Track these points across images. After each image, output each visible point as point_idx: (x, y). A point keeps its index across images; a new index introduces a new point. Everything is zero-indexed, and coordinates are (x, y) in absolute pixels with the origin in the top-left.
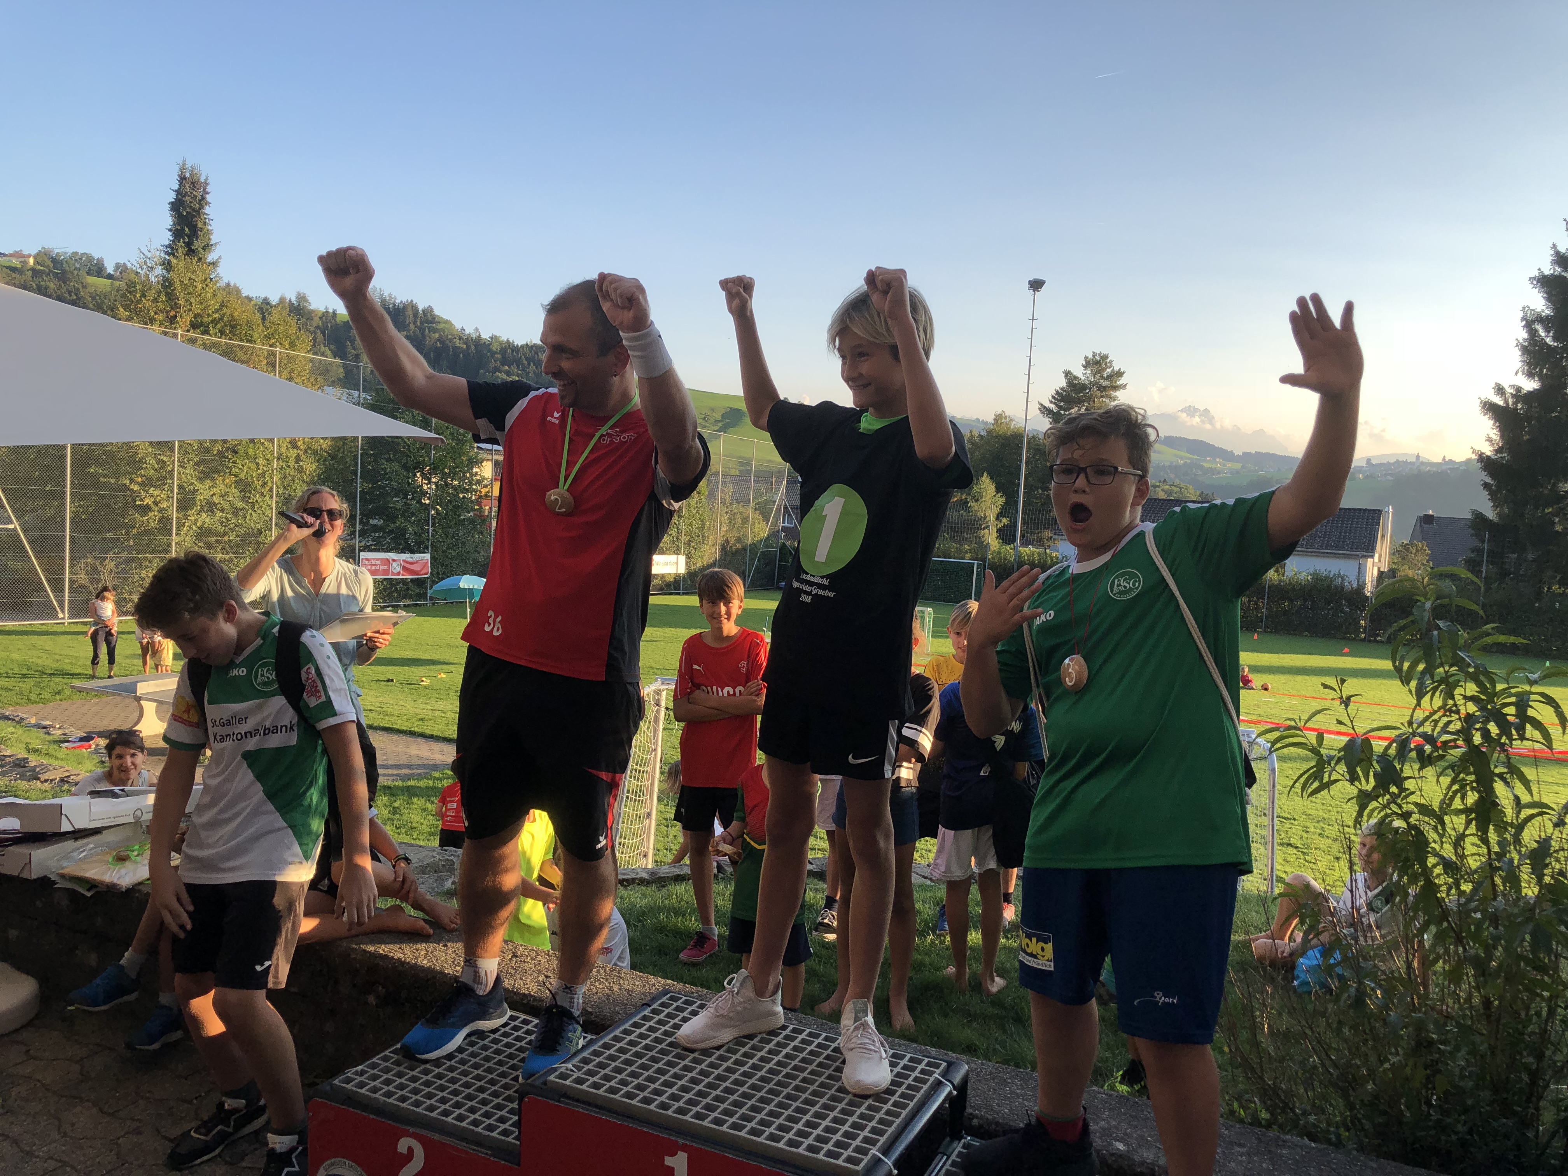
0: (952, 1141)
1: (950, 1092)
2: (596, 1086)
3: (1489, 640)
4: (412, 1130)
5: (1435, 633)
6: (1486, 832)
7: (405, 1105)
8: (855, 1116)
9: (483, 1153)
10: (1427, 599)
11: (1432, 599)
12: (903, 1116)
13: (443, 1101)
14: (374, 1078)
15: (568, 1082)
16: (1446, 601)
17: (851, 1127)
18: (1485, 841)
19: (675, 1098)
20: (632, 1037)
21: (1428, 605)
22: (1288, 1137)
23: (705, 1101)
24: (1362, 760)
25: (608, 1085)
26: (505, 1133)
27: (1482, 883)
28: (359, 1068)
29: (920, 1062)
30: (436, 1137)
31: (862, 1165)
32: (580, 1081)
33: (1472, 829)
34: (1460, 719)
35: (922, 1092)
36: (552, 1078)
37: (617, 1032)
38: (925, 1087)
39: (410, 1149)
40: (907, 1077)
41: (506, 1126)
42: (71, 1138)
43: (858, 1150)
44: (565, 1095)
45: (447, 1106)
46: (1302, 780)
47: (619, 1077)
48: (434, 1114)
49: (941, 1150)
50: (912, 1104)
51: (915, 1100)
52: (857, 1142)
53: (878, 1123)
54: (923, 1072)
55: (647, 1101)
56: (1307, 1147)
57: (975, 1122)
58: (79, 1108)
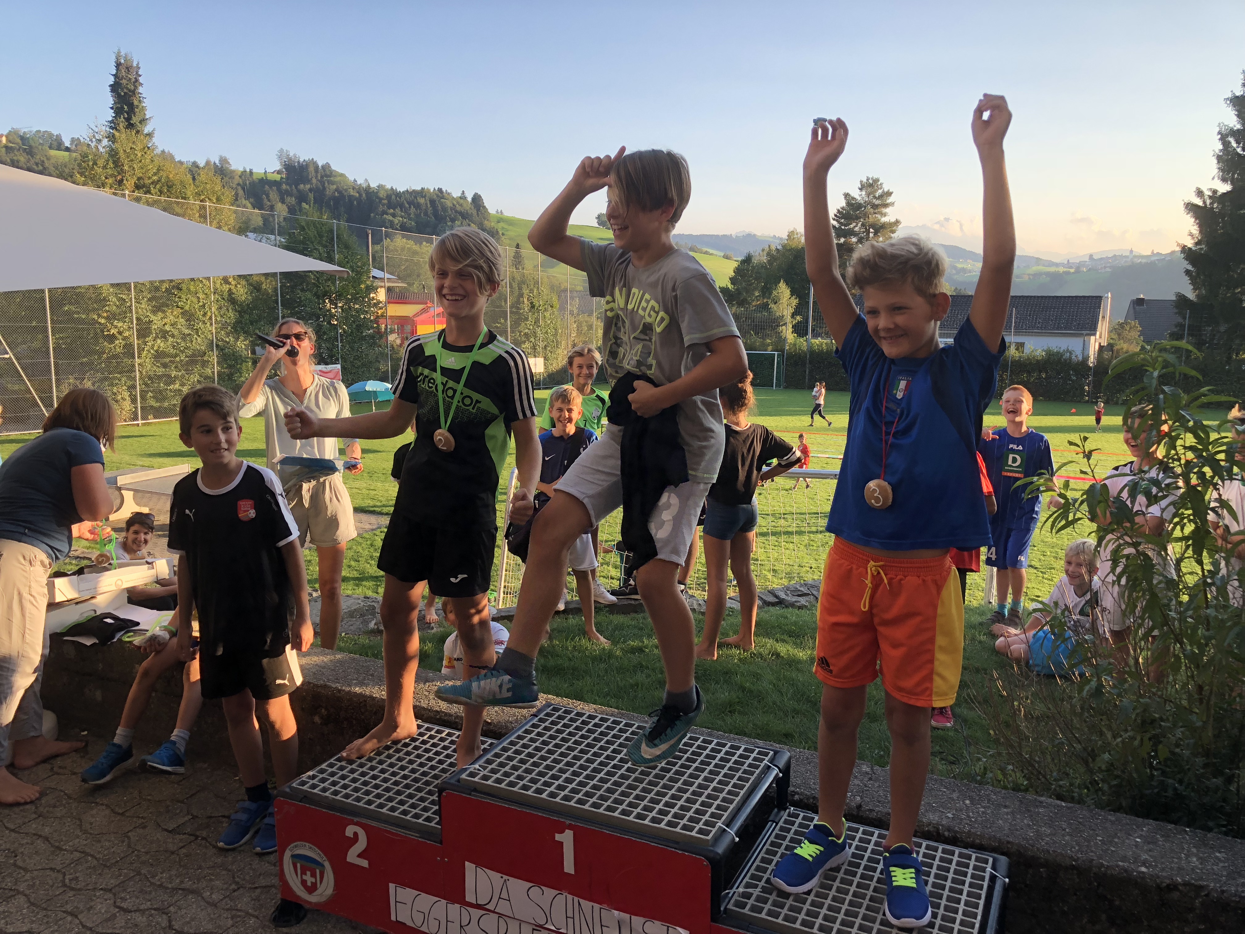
0: (779, 811)
1: (777, 774)
2: (499, 781)
3: (1204, 399)
4: (356, 820)
5: (1161, 396)
6: (1201, 555)
7: (349, 801)
8: (704, 796)
9: (414, 836)
10: (1155, 369)
11: (1159, 368)
12: (741, 795)
13: (378, 796)
14: (323, 780)
15: (476, 779)
16: (1171, 369)
17: (700, 805)
18: (1200, 563)
19: (561, 788)
20: (525, 741)
21: (1156, 374)
22: (1043, 799)
23: (585, 790)
24: (1100, 502)
25: (508, 780)
26: (428, 819)
27: (1197, 595)
28: (310, 773)
29: (752, 751)
30: (374, 824)
31: (711, 835)
32: (486, 778)
33: (1190, 552)
34: (1180, 465)
35: (755, 775)
36: (464, 776)
37: (513, 738)
38: (758, 771)
39: (356, 834)
40: (743, 764)
41: (429, 814)
42: (91, 834)
43: (707, 823)
44: (475, 790)
45: (381, 801)
46: (1051, 520)
47: (516, 773)
48: (372, 807)
49: (771, 818)
50: (748, 785)
51: (750, 782)
52: (707, 817)
53: (722, 801)
54: (755, 759)
55: (539, 791)
56: (1058, 806)
57: (797, 797)
58: (94, 812)
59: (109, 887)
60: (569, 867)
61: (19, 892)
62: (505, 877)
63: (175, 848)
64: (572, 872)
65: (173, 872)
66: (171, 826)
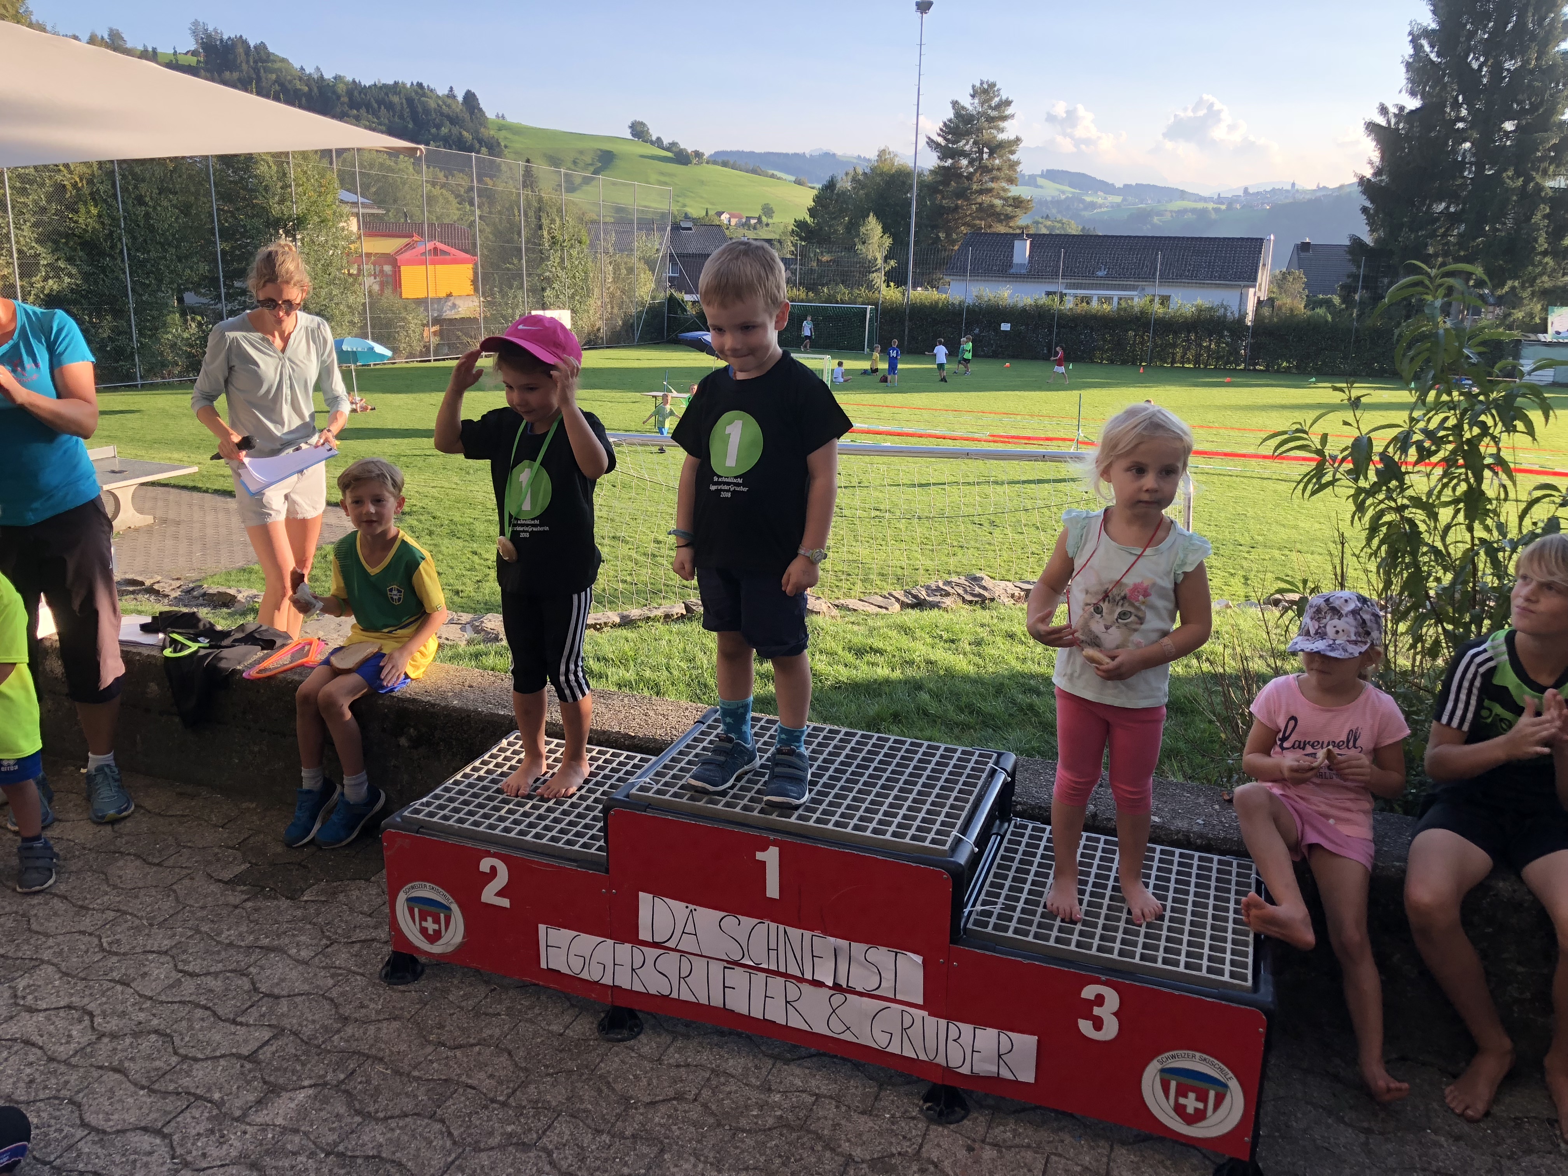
0: (1002, 823)
1: (1005, 779)
2: (678, 795)
4: (492, 851)
6: (1472, 521)
7: (481, 829)
9: (570, 865)
10: (1435, 298)
12: (971, 801)
13: (517, 822)
14: (441, 807)
15: (650, 794)
17: (926, 814)
18: (1470, 529)
26: (586, 846)
28: (425, 800)
29: (972, 754)
30: (516, 854)
31: (946, 845)
32: (661, 792)
35: (981, 779)
36: (634, 791)
37: (682, 748)
38: (984, 775)
39: (493, 869)
40: (964, 768)
41: (585, 840)
43: (939, 833)
44: (650, 806)
45: (522, 827)
46: (1303, 482)
48: (511, 835)
49: (995, 831)
51: (977, 787)
52: (937, 826)
54: (977, 762)
59: (164, 949)
60: (773, 890)
61: (43, 962)
62: (691, 907)
63: (237, 902)
64: (776, 896)
65: (244, 928)
66: (227, 875)
